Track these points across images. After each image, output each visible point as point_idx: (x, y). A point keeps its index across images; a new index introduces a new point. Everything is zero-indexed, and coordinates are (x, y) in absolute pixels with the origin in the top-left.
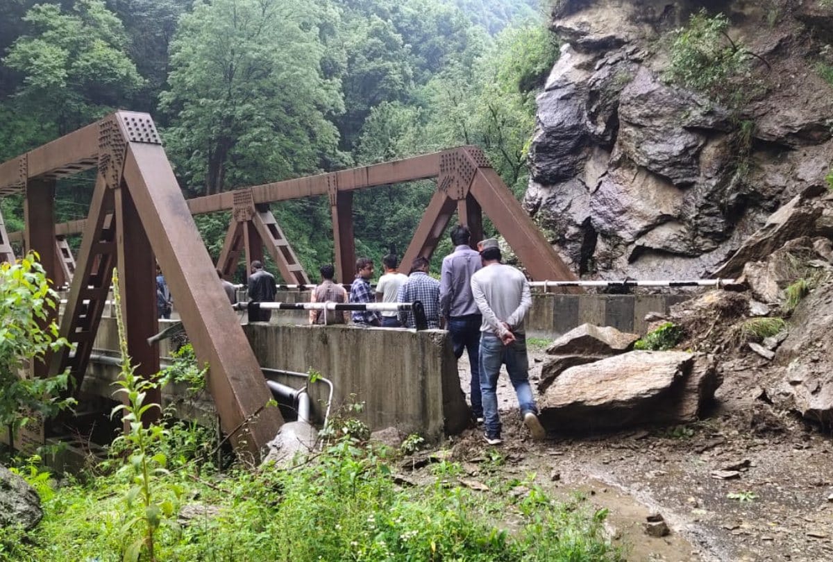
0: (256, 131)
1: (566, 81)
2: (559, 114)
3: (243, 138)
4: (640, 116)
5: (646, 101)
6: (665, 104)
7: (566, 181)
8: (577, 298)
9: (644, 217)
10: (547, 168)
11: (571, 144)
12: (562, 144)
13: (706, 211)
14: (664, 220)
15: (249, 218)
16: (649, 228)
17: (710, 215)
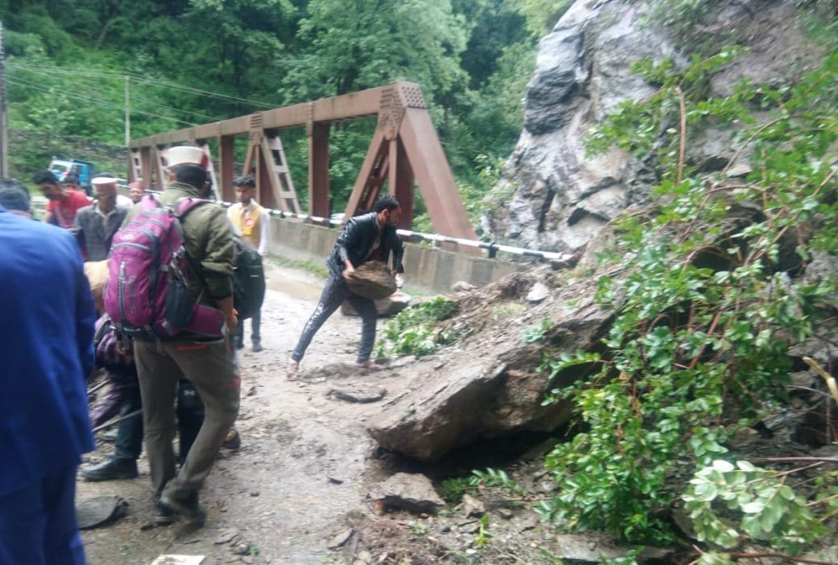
0: (376, 63)
1: (573, 21)
2: (557, 57)
3: (364, 69)
4: (608, 64)
5: (617, 46)
6: (633, 52)
7: (551, 132)
8: (453, 256)
9: (591, 178)
10: (534, 116)
11: (561, 92)
12: (553, 91)
13: (643, 177)
14: (609, 183)
15: (259, 143)
16: (594, 190)
17: (646, 181)
